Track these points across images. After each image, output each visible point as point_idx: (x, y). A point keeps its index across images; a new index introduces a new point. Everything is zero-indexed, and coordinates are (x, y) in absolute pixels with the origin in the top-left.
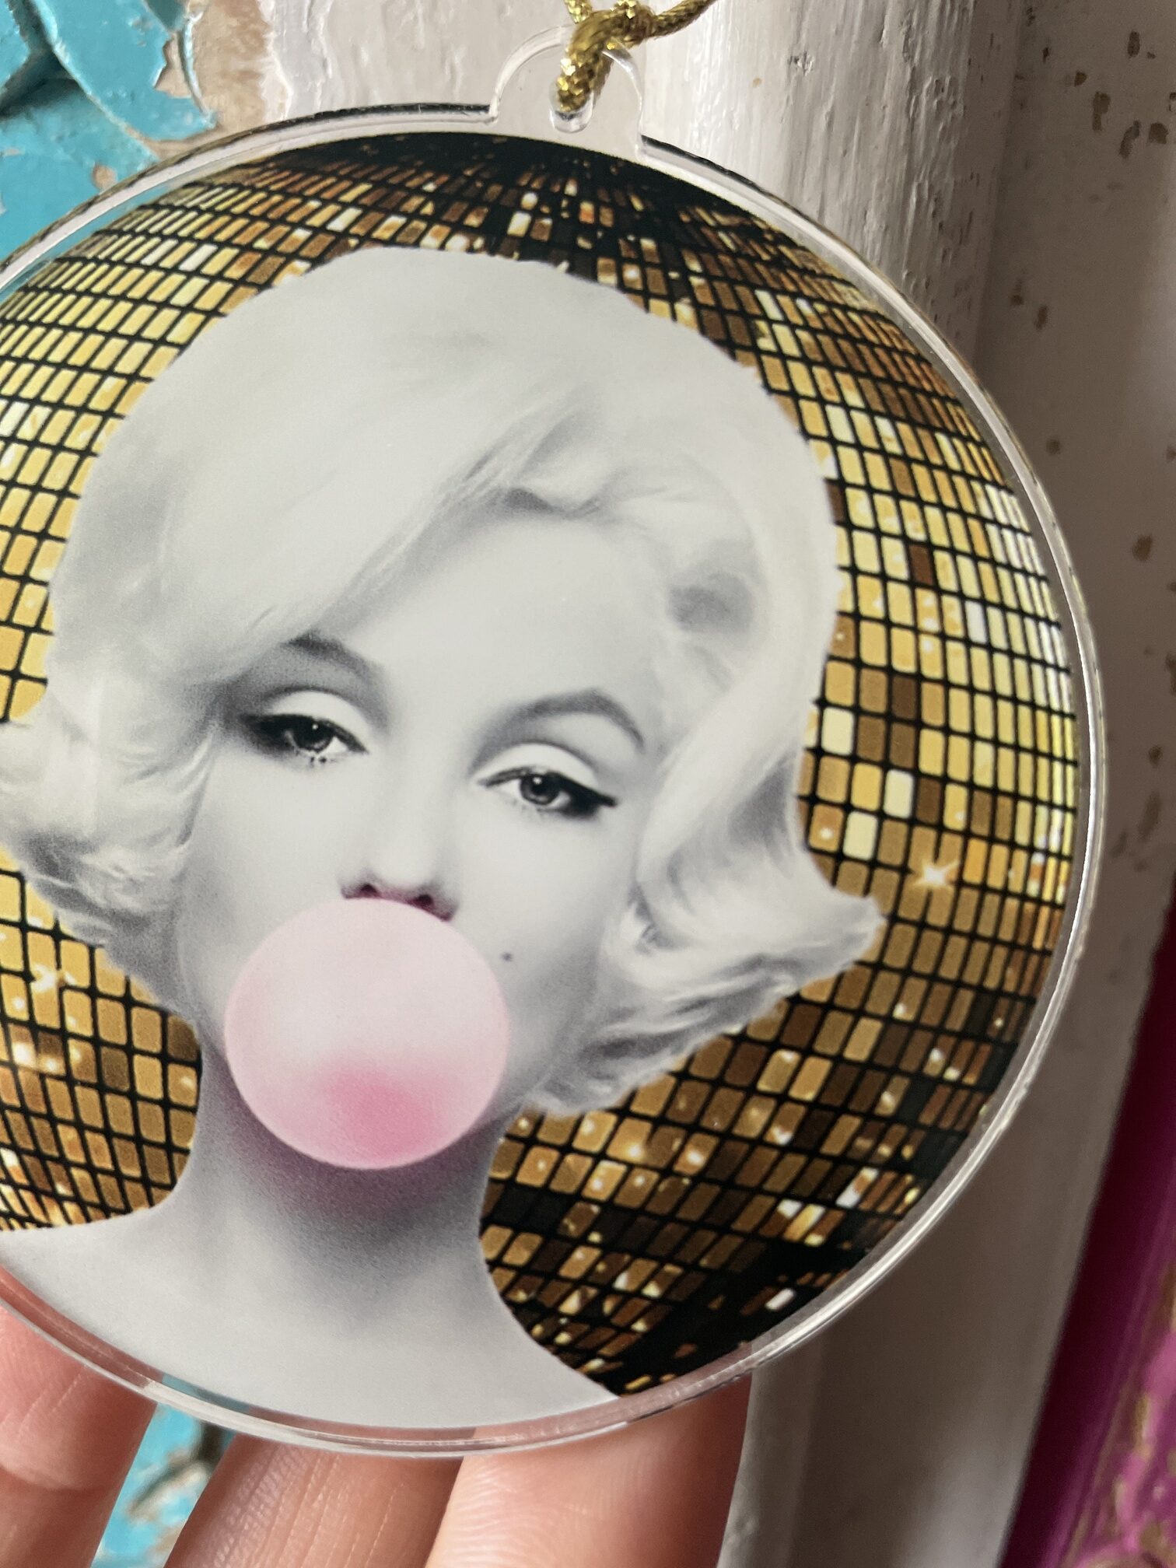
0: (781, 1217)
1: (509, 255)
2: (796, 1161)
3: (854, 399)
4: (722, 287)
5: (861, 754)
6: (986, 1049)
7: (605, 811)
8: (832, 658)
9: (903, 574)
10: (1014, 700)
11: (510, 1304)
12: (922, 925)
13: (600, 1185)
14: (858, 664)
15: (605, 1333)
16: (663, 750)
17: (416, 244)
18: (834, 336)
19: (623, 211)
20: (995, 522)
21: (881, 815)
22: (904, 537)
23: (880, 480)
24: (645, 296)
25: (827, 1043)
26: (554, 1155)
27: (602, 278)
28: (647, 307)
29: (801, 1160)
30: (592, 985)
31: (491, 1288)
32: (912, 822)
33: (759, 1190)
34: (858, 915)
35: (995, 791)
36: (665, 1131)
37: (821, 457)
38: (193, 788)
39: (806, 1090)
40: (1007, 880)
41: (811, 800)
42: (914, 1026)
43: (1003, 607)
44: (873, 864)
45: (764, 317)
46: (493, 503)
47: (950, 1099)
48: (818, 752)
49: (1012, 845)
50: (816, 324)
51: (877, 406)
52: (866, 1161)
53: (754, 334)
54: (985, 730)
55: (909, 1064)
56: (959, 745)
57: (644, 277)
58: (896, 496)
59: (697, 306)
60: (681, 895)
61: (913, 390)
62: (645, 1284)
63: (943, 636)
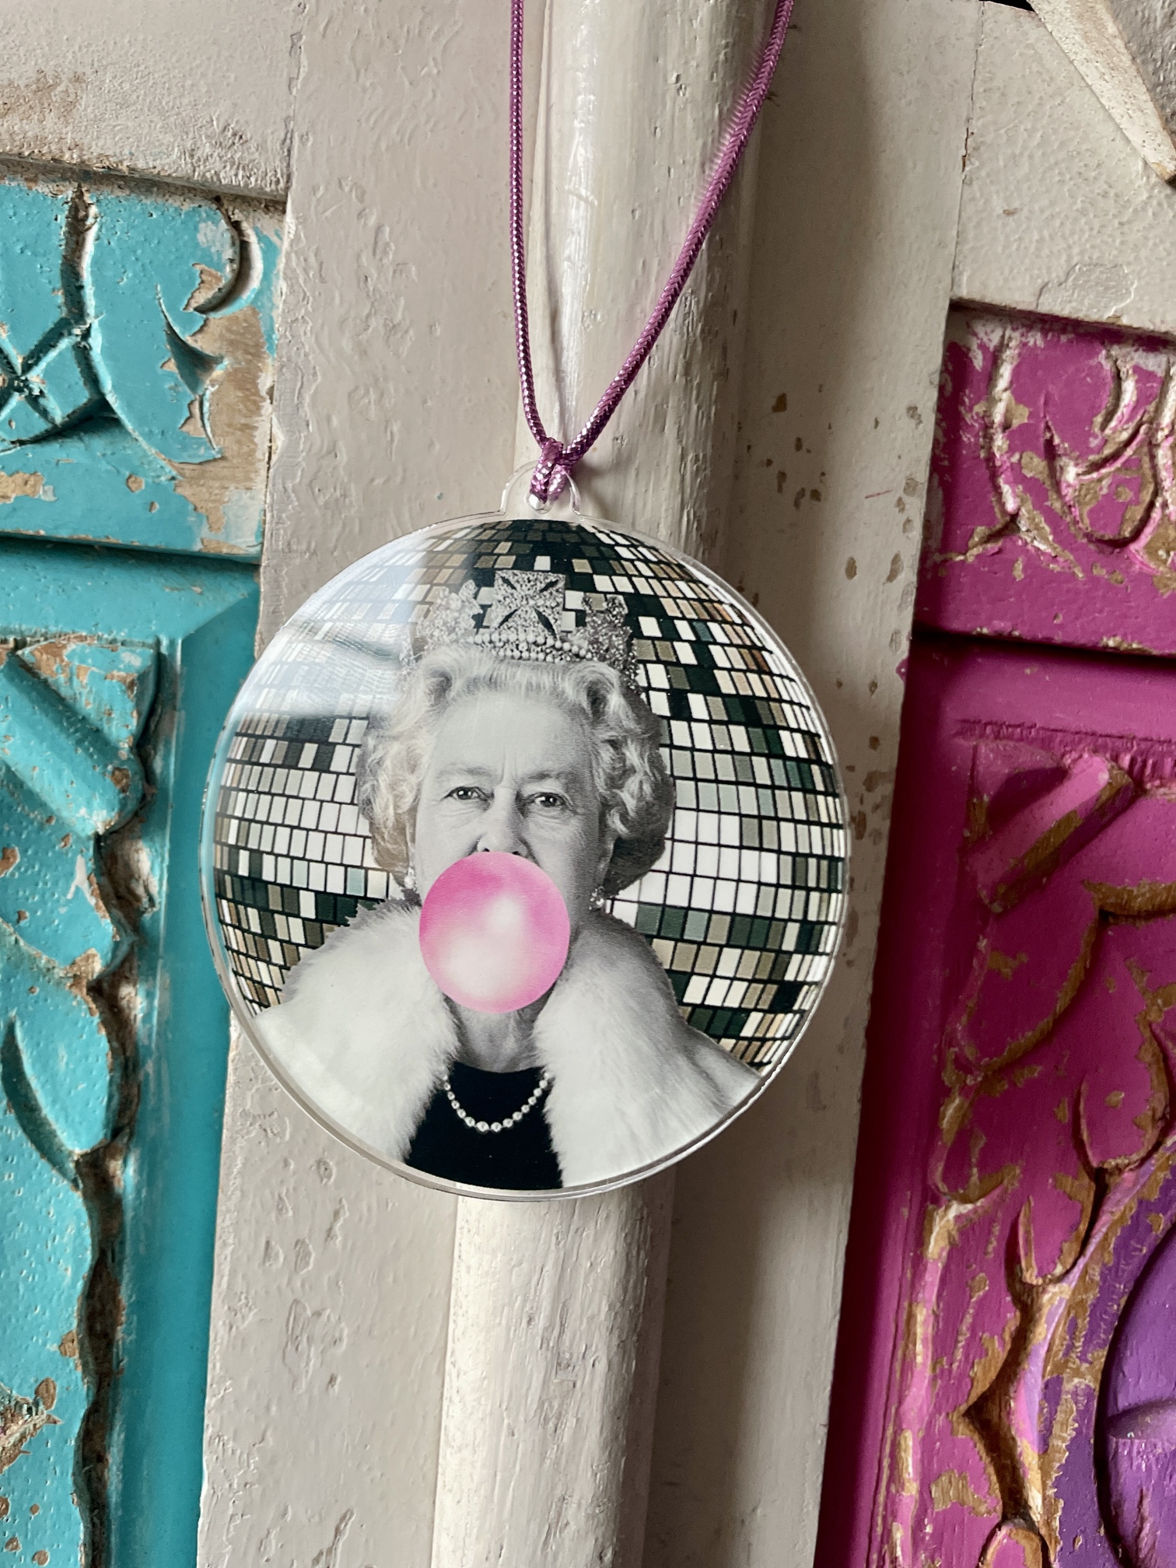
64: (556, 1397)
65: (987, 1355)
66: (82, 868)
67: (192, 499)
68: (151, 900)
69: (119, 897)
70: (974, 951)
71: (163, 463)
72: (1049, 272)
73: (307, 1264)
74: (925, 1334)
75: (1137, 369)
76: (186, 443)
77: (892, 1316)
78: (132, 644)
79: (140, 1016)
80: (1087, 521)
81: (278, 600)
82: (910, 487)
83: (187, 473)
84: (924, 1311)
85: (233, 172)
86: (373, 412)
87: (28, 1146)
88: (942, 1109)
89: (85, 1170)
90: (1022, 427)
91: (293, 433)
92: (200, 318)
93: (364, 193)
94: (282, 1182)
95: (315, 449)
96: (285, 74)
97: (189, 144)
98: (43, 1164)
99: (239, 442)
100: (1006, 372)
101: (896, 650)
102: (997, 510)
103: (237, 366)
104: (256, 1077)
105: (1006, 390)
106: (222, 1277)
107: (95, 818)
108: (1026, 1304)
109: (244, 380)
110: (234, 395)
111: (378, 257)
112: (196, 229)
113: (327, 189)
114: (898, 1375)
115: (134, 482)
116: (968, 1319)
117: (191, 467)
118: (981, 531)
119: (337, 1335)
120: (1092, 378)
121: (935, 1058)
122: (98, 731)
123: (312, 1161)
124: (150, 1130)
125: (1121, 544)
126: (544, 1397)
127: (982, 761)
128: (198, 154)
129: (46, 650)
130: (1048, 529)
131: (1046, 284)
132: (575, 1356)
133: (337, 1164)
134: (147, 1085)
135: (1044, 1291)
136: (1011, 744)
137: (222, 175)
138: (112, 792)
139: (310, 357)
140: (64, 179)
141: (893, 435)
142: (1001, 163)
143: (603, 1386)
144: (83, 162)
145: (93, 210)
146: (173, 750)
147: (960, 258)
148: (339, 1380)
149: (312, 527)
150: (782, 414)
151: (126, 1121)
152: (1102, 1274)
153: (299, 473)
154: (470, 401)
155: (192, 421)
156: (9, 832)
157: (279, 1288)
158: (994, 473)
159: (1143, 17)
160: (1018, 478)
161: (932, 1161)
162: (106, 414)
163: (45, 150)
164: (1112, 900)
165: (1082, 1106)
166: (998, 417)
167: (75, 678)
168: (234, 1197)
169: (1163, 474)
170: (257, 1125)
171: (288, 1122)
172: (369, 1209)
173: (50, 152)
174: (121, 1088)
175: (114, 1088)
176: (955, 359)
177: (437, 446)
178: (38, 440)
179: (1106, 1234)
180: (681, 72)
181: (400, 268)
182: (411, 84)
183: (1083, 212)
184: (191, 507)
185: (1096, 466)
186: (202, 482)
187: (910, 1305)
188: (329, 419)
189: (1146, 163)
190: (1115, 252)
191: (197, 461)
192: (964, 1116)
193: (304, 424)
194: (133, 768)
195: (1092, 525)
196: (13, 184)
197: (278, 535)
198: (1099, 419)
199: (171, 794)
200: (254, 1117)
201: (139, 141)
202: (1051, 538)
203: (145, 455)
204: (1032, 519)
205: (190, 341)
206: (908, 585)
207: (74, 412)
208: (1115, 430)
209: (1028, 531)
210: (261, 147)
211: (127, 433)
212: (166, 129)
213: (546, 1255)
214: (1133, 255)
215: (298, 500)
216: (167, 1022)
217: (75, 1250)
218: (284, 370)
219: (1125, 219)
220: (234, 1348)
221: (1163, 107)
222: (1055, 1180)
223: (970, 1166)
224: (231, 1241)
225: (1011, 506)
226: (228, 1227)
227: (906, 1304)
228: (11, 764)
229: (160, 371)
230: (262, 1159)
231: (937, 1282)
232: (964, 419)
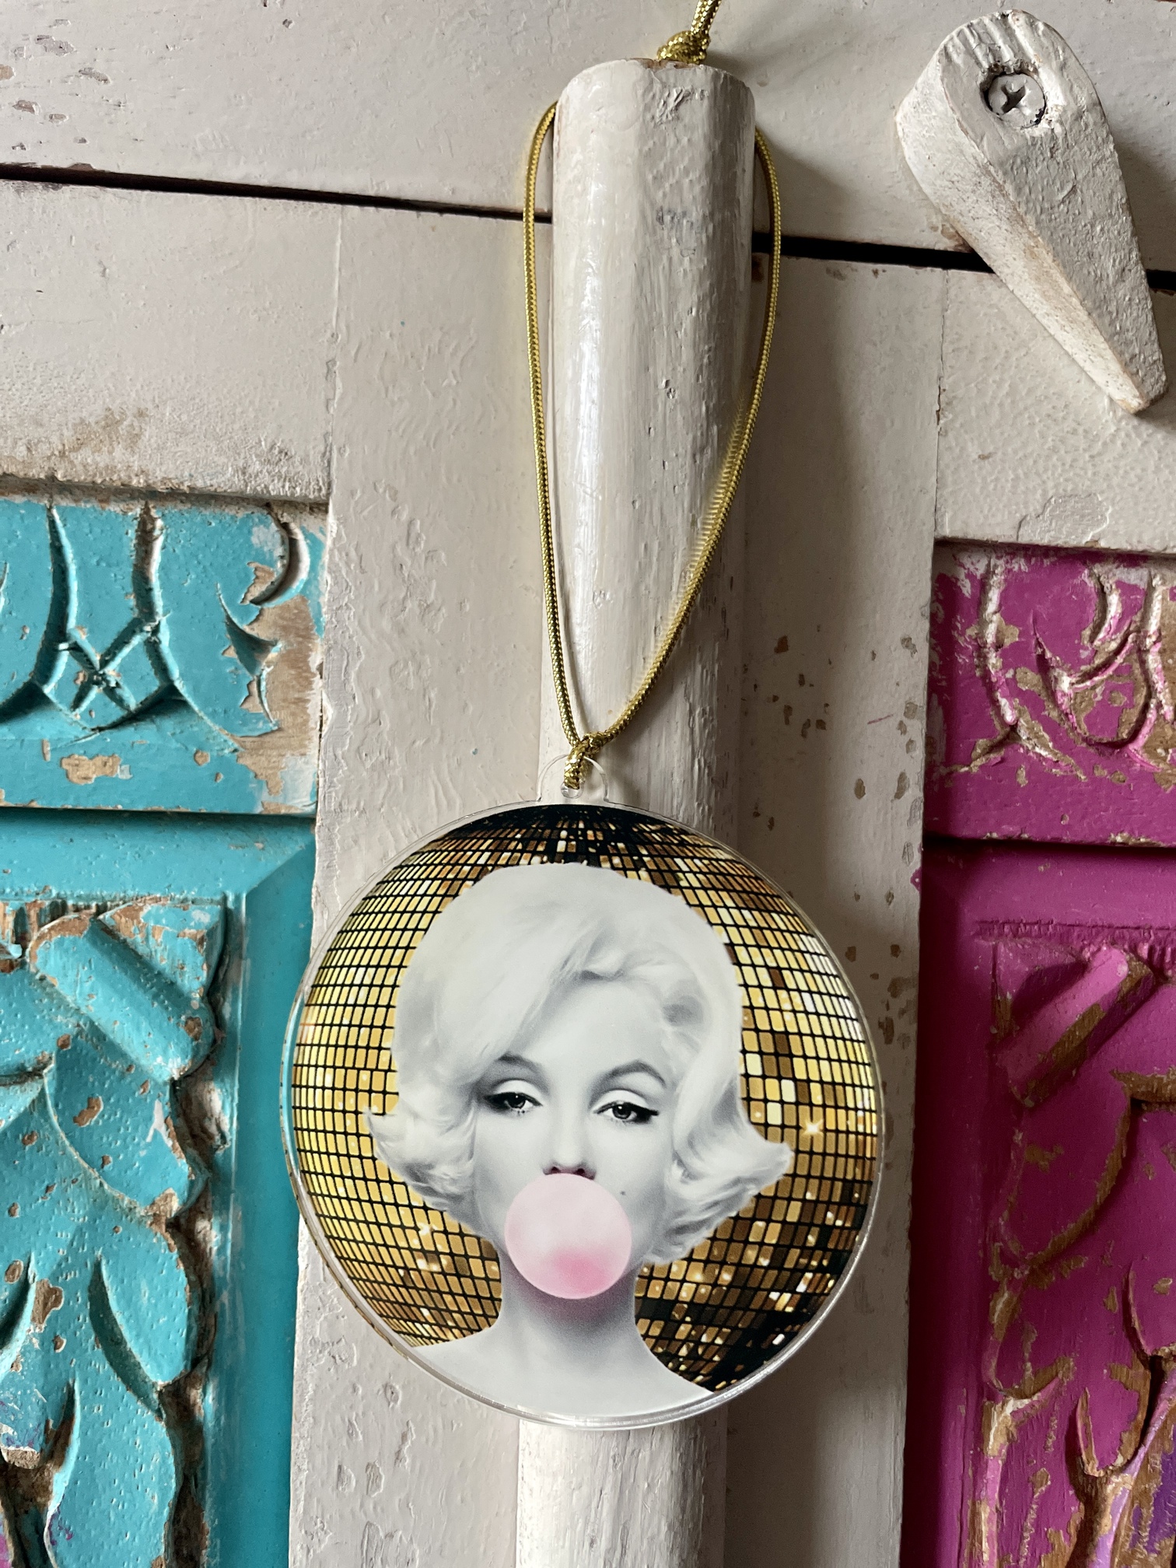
0: (771, 1300)
1: (560, 862)
2: (773, 1273)
3: (730, 903)
4: (659, 860)
5: (767, 1074)
6: (853, 1209)
7: (654, 1117)
8: (744, 1029)
9: (770, 984)
10: (834, 1038)
11: (656, 1354)
12: (811, 1153)
13: (686, 1294)
14: (757, 1030)
15: (702, 1364)
16: (674, 1085)
17: (518, 864)
18: (714, 874)
19: (606, 832)
20: (808, 952)
21: (782, 1102)
22: (766, 966)
23: (750, 941)
24: (624, 870)
25: (777, 1215)
26: (662, 1282)
27: (603, 865)
28: (626, 876)
29: (776, 1272)
30: (664, 1202)
31: (646, 1347)
32: (797, 1104)
33: (759, 1289)
34: (781, 1151)
35: (833, 1083)
36: (710, 1266)
37: (720, 933)
38: (469, 1134)
39: (772, 1238)
40: (847, 1126)
41: (748, 1099)
42: (817, 1202)
43: (820, 993)
44: (783, 1126)
45: (681, 871)
46: (575, 979)
47: (840, 1235)
48: (747, 1076)
49: (847, 1108)
50: (705, 870)
51: (742, 905)
52: (807, 1268)
53: (678, 880)
54: (823, 1054)
55: (818, 1221)
56: (812, 1063)
57: (622, 861)
58: (759, 947)
59: (649, 871)
60: (696, 1153)
61: (756, 894)
62: (715, 1339)
63: (794, 1011)
65: (1053, 1549)
66: (159, 1112)
67: (253, 768)
68: (223, 1137)
69: (194, 1136)
70: (1009, 1144)
71: (226, 738)
72: (1026, 507)
73: (378, 1487)
74: (990, 1532)
75: (1120, 584)
76: (247, 719)
77: (956, 1515)
78: (202, 902)
79: (215, 1249)
80: (1084, 726)
81: (332, 855)
82: (910, 710)
83: (248, 745)
84: (988, 1510)
85: (280, 484)
86: (412, 683)
87: (115, 1379)
88: (991, 1304)
89: (167, 1400)
90: (1014, 645)
91: (342, 705)
92: (256, 609)
93: (396, 492)
94: (351, 1407)
95: (361, 719)
96: (323, 397)
97: (241, 463)
98: (129, 1396)
99: (293, 714)
100: (994, 596)
101: (910, 862)
102: (996, 723)
103: (289, 648)
104: (324, 1306)
105: (995, 613)
106: (298, 1502)
107: (170, 1065)
108: (1091, 1498)
109: (297, 660)
110: (288, 674)
111: (411, 547)
112: (250, 533)
113: (363, 492)
115: (202, 756)
116: (1032, 1515)
117: (252, 739)
118: (982, 743)
119: (410, 1556)
120: (1077, 596)
121: (981, 1253)
122: (173, 984)
123: (379, 1385)
124: (226, 1358)
125: (1122, 744)
127: (1001, 960)
128: (250, 470)
129: (124, 912)
130: (1047, 736)
131: (1025, 517)
133: (403, 1387)
134: (223, 1315)
135: (1108, 1481)
136: (1029, 941)
137: (271, 487)
138: (185, 1039)
139: (354, 639)
140: (132, 498)
141: (890, 665)
142: (973, 414)
144: (149, 485)
145: (159, 523)
146: (241, 995)
147: (941, 501)
149: (361, 788)
150: (784, 655)
151: (204, 1351)
152: (1163, 1463)
153: (348, 741)
155: (251, 699)
156: (93, 1083)
157: (353, 1513)
158: (991, 688)
159: (1096, 275)
160: (1014, 691)
161: (986, 1356)
162: (174, 697)
163: (115, 477)
164: (1143, 1089)
165: (1131, 1296)
166: (990, 638)
167: (151, 937)
168: (306, 1424)
169: (1155, 677)
170: (326, 1352)
171: (355, 1348)
172: (435, 1431)
173: (120, 479)
174: (199, 1319)
175: (193, 1320)
176: (944, 589)
177: (471, 708)
178: (115, 726)
179: (1165, 1422)
180: (669, 377)
181: (430, 555)
182: (434, 395)
183: (1054, 450)
184: (252, 775)
185: (1089, 675)
186: (261, 752)
187: (974, 1504)
188: (373, 692)
189: (1111, 400)
190: (1088, 483)
191: (257, 733)
192: (1014, 1310)
193: (351, 697)
194: (204, 1017)
195: (1089, 729)
196: (88, 506)
197: (330, 797)
198: (1087, 632)
199: (239, 1037)
200: (323, 1344)
201: (198, 464)
202: (1051, 745)
203: (211, 731)
204: (1030, 729)
205: (247, 630)
206: (916, 800)
207: (146, 699)
208: (1103, 641)
209: (1028, 739)
210: (304, 461)
211: (193, 712)
212: (220, 452)
213: (605, 1478)
214: (1105, 485)
215: (347, 765)
216: (240, 1253)
217: (160, 1481)
218: (332, 650)
219: (1095, 452)
221: (1121, 353)
222: (1110, 1370)
223: (1024, 1362)
224: (305, 1467)
225: (1009, 717)
226: (302, 1453)
227: (969, 1502)
228: (94, 1019)
229: (222, 658)
230: (332, 1386)
231: (998, 1479)
232: (957, 642)
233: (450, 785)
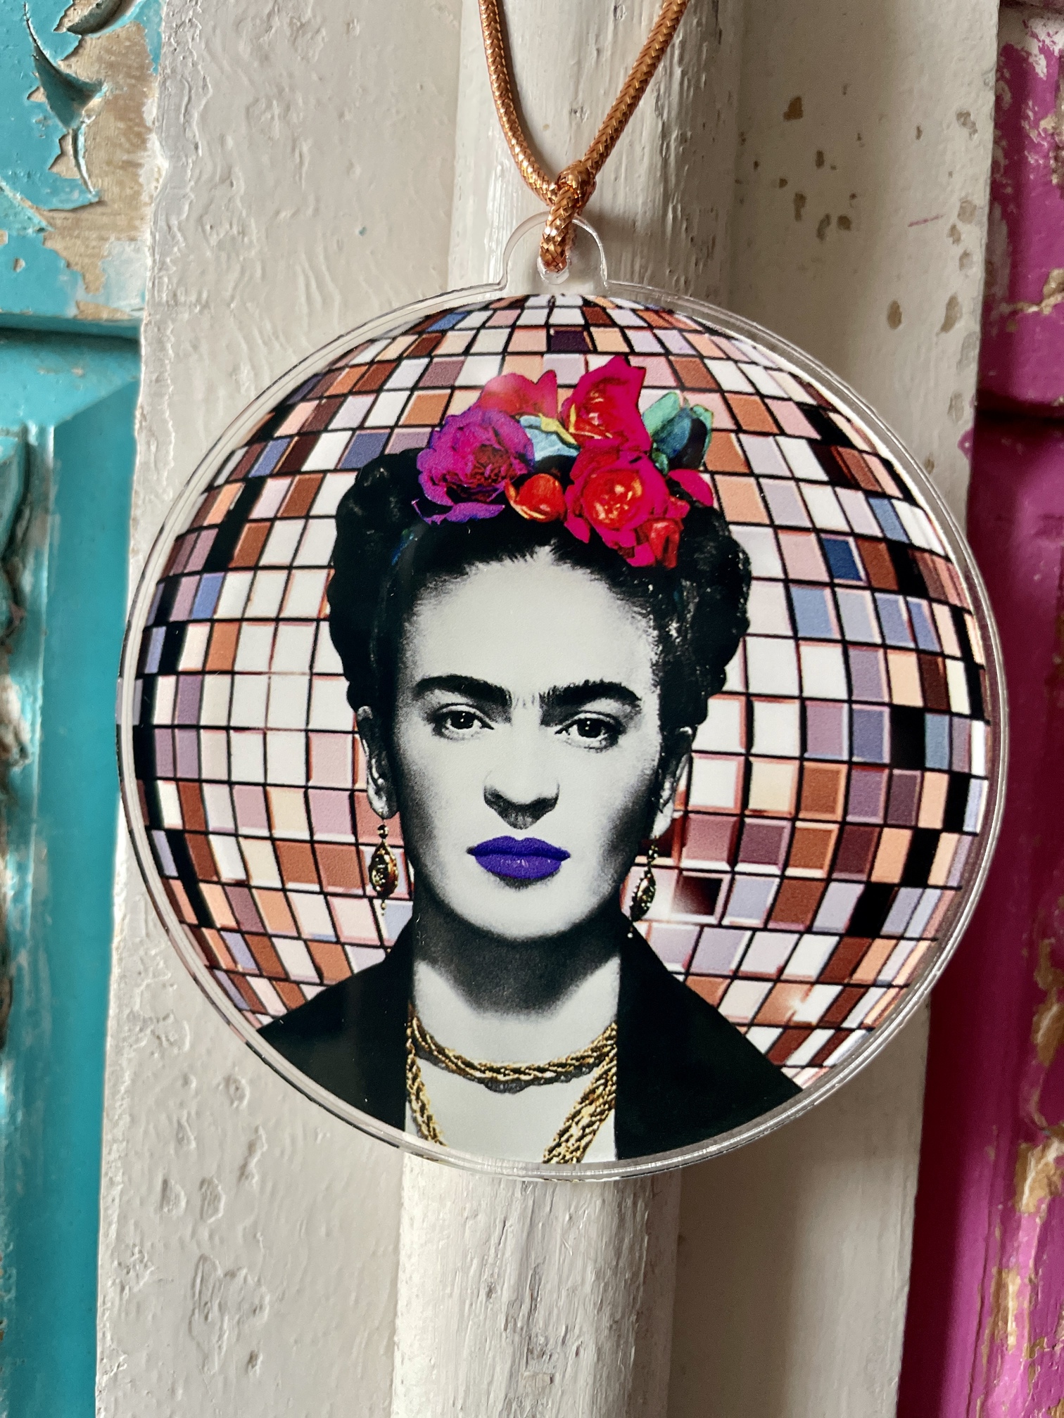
64: (527, 1394)
67: (64, 254)
68: (23, 751)
71: (31, 212)
73: (216, 1210)
74: (1019, 1310)
76: (57, 185)
77: (976, 1287)
79: (10, 894)
81: (163, 365)
82: (966, 211)
83: (59, 222)
84: (1018, 1281)
86: (277, 129)
88: (1035, 1019)
91: (179, 158)
92: (74, 39)
94: (181, 1104)
95: (205, 177)
99: (121, 184)
101: (958, 421)
103: (118, 92)
104: (146, 970)
106: (110, 1224)
109: (127, 108)
110: (114, 126)
114: (984, 1361)
117: (63, 215)
118: (1058, 274)
119: (257, 1302)
121: (1025, 952)
123: (218, 1078)
124: (25, 1035)
126: (511, 1395)
132: (551, 1342)
133: (251, 1082)
134: (20, 981)
139: (200, 67)
141: (941, 147)
143: (591, 1382)
148: (261, 1359)
149: (203, 273)
150: (796, 123)
153: (187, 207)
154: (398, 112)
155: (64, 160)
157: (181, 1241)
161: (1025, 1087)
168: (121, 1123)
170: (148, 1031)
171: (187, 1028)
172: (293, 1141)
176: (1013, 65)
177: (358, 170)
184: (62, 264)
186: (76, 233)
187: (1000, 1273)
188: (222, 140)
191: (71, 206)
193: (192, 147)
197: (160, 284)
199: (44, 617)
203: (12, 206)
205: (62, 67)
206: (969, 336)
213: (510, 1205)
215: (185, 239)
216: (44, 903)
218: (168, 83)
220: (127, 1314)
224: (119, 1178)
226: (115, 1160)
227: (994, 1270)
229: (28, 103)
230: (155, 1075)
231: (1035, 1243)
232: (1028, 136)
233: (328, 278)
